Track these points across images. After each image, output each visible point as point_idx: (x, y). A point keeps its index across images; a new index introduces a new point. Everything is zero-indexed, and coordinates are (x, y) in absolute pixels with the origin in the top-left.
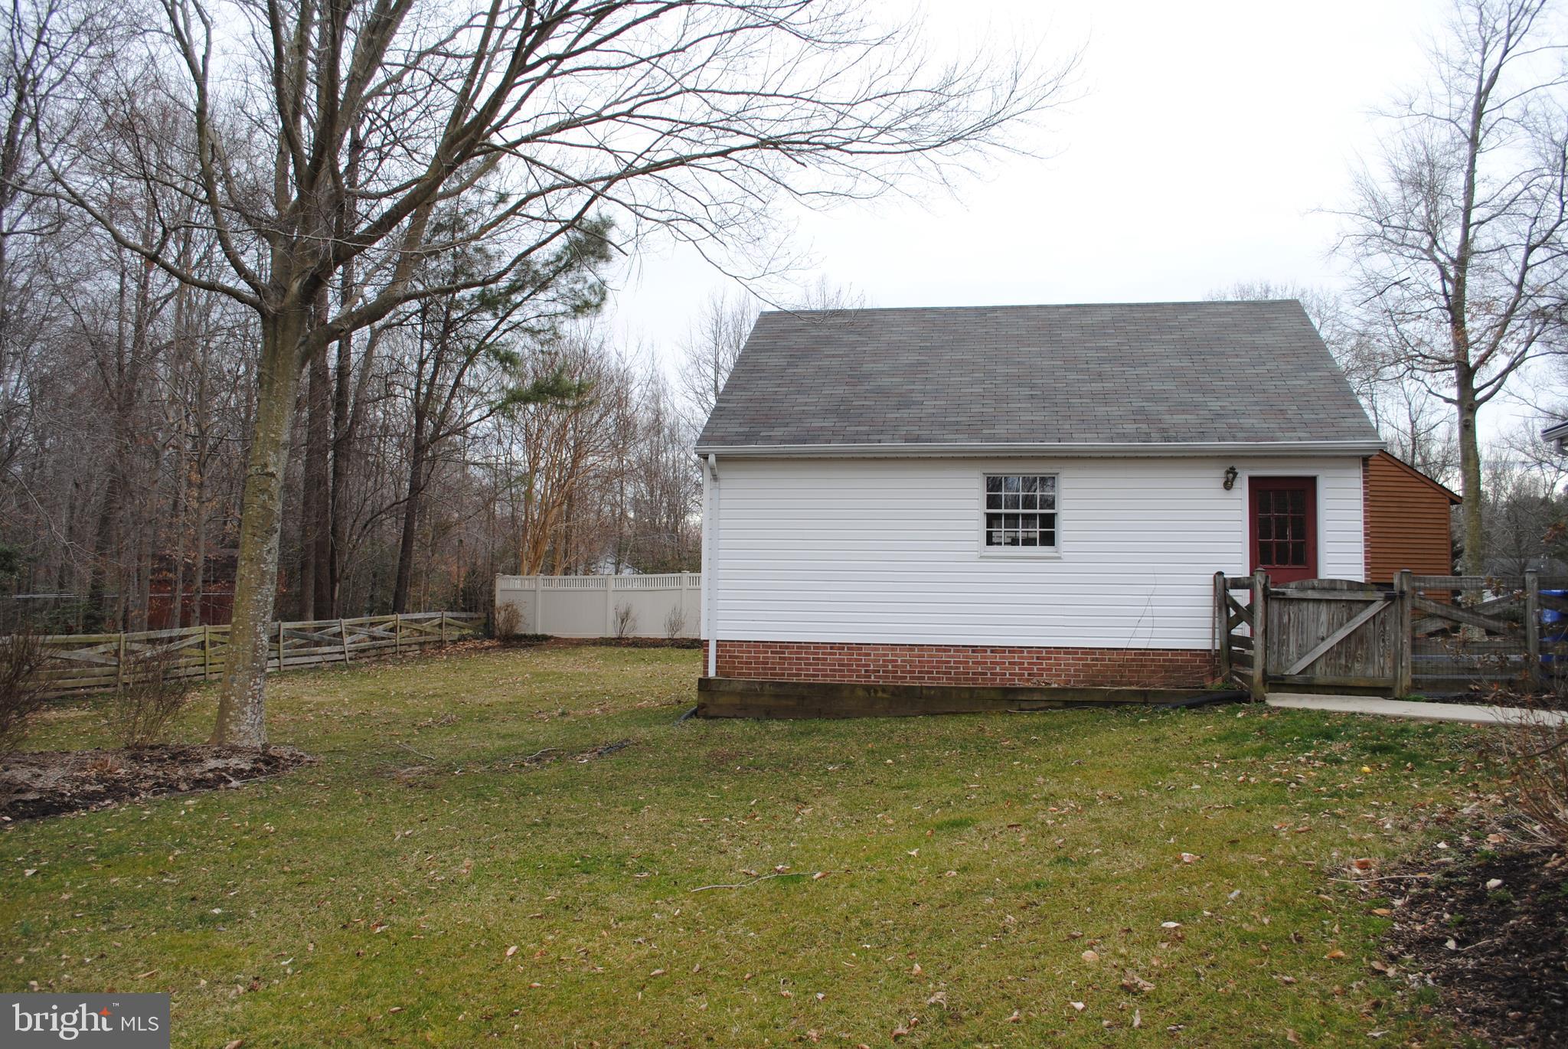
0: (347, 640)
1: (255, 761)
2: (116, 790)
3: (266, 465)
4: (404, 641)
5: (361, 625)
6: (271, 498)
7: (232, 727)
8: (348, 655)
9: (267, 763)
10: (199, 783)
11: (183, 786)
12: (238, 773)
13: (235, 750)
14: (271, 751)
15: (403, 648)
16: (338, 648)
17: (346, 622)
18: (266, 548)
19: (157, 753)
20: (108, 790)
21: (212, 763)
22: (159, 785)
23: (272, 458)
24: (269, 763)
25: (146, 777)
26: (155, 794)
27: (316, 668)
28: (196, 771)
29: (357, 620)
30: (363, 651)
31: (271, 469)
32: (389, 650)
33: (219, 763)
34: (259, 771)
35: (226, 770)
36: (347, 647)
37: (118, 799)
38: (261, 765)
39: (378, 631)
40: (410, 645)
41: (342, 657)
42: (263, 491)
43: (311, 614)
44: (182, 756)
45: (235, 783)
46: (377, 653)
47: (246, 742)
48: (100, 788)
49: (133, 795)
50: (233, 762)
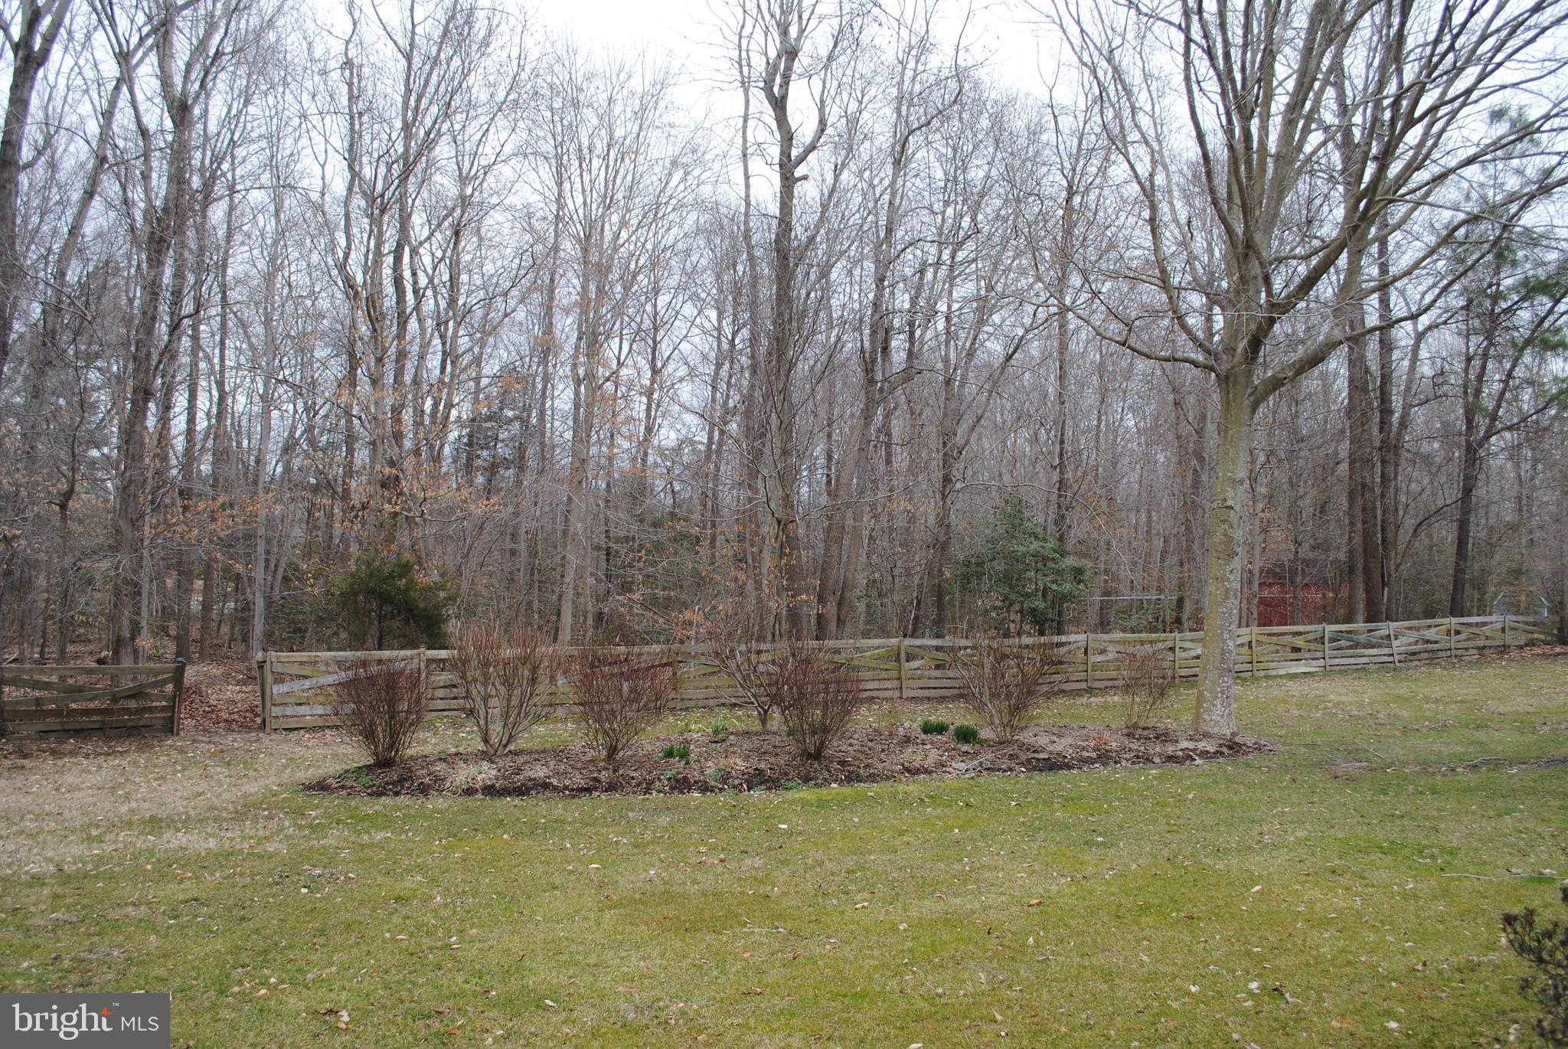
0: (1395, 643)
1: (1221, 746)
2: (1104, 757)
3: (1225, 500)
4: (1459, 645)
5: (1410, 628)
6: (1231, 526)
7: (1205, 716)
8: (1397, 658)
9: (1230, 748)
10: (1170, 758)
11: (1157, 760)
12: (1204, 754)
13: (1206, 735)
14: (1237, 739)
15: (1459, 652)
16: (1386, 651)
17: (1393, 625)
18: (1228, 569)
19: (1146, 733)
20: (1099, 757)
21: (1185, 744)
22: (1138, 757)
23: (1230, 493)
24: (1233, 747)
25: (1130, 750)
26: (1133, 763)
27: (1363, 669)
28: (1170, 749)
29: (1407, 624)
30: (1414, 654)
31: (1230, 503)
32: (1440, 654)
33: (1190, 745)
34: (1222, 753)
35: (1194, 750)
36: (1395, 651)
37: (1104, 765)
38: (1225, 750)
39: (1430, 634)
40: (1467, 649)
41: (1391, 659)
42: (1224, 521)
43: (1360, 617)
44: (1164, 737)
45: (1199, 761)
46: (1428, 655)
47: (1216, 730)
48: (1094, 755)
49: (1116, 763)
50: (1202, 745)
